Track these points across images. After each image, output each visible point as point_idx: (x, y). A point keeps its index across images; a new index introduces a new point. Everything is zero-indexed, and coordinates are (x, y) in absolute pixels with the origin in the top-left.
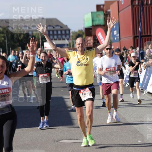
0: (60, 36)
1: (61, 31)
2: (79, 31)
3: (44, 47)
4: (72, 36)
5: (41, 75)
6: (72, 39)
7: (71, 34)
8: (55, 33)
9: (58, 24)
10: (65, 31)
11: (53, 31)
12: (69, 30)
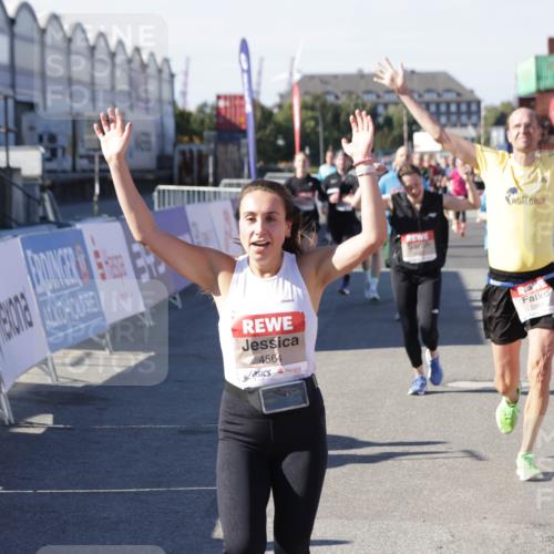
0: (454, 118)
1: (458, 105)
2: (503, 104)
3: (413, 146)
4: (486, 118)
5: (409, 238)
6: (486, 125)
7: (483, 113)
8: (443, 108)
9: (451, 86)
10: (469, 104)
11: (438, 105)
12: (479, 103)
